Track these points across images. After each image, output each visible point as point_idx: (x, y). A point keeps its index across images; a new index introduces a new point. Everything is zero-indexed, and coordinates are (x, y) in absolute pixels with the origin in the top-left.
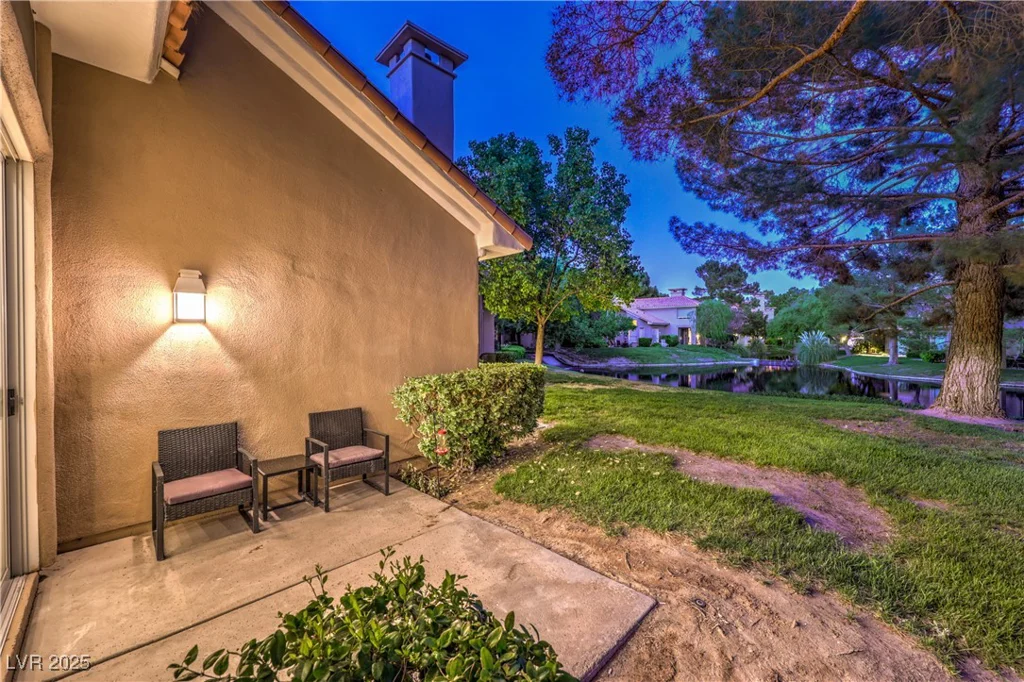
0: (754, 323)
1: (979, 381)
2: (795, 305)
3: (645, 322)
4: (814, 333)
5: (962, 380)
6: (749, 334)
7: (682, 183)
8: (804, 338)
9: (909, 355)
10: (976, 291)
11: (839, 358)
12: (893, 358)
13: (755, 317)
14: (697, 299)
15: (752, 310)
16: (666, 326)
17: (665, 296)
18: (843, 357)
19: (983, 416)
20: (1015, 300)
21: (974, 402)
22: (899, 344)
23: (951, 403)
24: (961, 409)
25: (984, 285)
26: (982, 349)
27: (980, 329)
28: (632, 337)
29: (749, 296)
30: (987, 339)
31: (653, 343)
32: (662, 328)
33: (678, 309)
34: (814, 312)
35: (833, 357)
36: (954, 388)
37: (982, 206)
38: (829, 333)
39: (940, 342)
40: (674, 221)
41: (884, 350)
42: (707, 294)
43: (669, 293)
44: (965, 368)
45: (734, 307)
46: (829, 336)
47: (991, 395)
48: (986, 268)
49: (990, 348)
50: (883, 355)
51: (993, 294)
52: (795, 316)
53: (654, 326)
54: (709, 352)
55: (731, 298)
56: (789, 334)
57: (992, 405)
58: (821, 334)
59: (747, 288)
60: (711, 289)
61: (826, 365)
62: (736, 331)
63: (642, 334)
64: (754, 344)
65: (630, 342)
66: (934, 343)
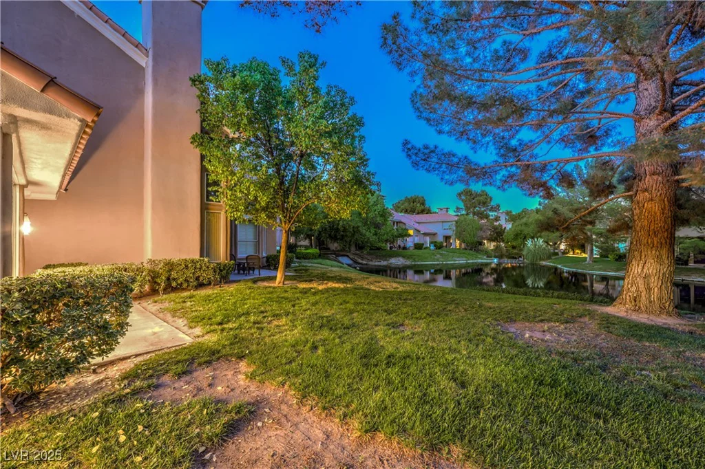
0: (497, 233)
1: (654, 282)
2: (524, 220)
3: (419, 231)
4: (536, 240)
5: (640, 282)
6: (494, 241)
7: (415, 112)
8: (529, 243)
9: (601, 256)
10: (652, 200)
11: (553, 258)
12: (590, 258)
13: (497, 229)
14: (457, 215)
15: (495, 224)
16: (435, 234)
17: (436, 213)
18: (557, 257)
19: (659, 315)
20: (682, 211)
21: (650, 302)
22: (594, 248)
23: (631, 302)
24: (639, 308)
25: (659, 194)
26: (658, 253)
27: (656, 235)
28: (410, 242)
29: (493, 214)
30: (661, 243)
31: (424, 246)
32: (432, 236)
33: (443, 222)
35: (549, 257)
36: (634, 289)
37: (656, 123)
38: (546, 240)
39: (622, 247)
40: (406, 143)
41: (584, 252)
42: (464, 212)
43: (437, 211)
44: (642, 270)
45: (483, 221)
46: (546, 242)
47: (665, 295)
48: (660, 178)
49: (664, 252)
50: (584, 255)
51: (666, 202)
52: (523, 228)
53: (425, 234)
54: (464, 253)
55: (482, 216)
56: (519, 241)
57: (667, 305)
58: (541, 241)
59: (492, 208)
60: (467, 208)
61: (544, 263)
62: (484, 239)
63: (417, 240)
64: (497, 248)
65: (408, 246)
66: (618, 247)
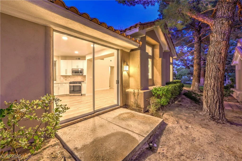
0: (174, 74)
2: (181, 71)
8: (183, 77)
18: (190, 81)
34: (185, 72)
35: (188, 81)
46: (188, 77)
52: (181, 73)
56: (180, 76)
58: (186, 76)
